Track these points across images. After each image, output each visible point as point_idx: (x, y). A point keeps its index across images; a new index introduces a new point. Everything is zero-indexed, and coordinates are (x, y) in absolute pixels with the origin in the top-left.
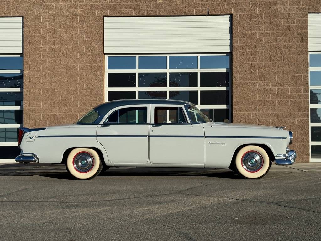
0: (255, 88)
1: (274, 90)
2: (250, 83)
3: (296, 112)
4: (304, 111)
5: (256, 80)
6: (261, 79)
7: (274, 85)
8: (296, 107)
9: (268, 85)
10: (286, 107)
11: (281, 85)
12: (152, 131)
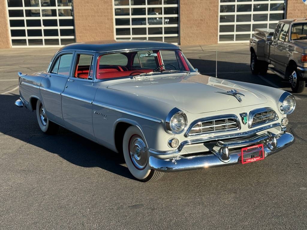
0: (85, 8)
1: (95, 9)
2: (82, 5)
3: (107, 21)
4: (111, 20)
5: (85, 3)
6: (88, 3)
7: (95, 6)
8: (106, 18)
9: (92, 6)
10: (102, 18)
11: (98, 6)
12: (67, 87)
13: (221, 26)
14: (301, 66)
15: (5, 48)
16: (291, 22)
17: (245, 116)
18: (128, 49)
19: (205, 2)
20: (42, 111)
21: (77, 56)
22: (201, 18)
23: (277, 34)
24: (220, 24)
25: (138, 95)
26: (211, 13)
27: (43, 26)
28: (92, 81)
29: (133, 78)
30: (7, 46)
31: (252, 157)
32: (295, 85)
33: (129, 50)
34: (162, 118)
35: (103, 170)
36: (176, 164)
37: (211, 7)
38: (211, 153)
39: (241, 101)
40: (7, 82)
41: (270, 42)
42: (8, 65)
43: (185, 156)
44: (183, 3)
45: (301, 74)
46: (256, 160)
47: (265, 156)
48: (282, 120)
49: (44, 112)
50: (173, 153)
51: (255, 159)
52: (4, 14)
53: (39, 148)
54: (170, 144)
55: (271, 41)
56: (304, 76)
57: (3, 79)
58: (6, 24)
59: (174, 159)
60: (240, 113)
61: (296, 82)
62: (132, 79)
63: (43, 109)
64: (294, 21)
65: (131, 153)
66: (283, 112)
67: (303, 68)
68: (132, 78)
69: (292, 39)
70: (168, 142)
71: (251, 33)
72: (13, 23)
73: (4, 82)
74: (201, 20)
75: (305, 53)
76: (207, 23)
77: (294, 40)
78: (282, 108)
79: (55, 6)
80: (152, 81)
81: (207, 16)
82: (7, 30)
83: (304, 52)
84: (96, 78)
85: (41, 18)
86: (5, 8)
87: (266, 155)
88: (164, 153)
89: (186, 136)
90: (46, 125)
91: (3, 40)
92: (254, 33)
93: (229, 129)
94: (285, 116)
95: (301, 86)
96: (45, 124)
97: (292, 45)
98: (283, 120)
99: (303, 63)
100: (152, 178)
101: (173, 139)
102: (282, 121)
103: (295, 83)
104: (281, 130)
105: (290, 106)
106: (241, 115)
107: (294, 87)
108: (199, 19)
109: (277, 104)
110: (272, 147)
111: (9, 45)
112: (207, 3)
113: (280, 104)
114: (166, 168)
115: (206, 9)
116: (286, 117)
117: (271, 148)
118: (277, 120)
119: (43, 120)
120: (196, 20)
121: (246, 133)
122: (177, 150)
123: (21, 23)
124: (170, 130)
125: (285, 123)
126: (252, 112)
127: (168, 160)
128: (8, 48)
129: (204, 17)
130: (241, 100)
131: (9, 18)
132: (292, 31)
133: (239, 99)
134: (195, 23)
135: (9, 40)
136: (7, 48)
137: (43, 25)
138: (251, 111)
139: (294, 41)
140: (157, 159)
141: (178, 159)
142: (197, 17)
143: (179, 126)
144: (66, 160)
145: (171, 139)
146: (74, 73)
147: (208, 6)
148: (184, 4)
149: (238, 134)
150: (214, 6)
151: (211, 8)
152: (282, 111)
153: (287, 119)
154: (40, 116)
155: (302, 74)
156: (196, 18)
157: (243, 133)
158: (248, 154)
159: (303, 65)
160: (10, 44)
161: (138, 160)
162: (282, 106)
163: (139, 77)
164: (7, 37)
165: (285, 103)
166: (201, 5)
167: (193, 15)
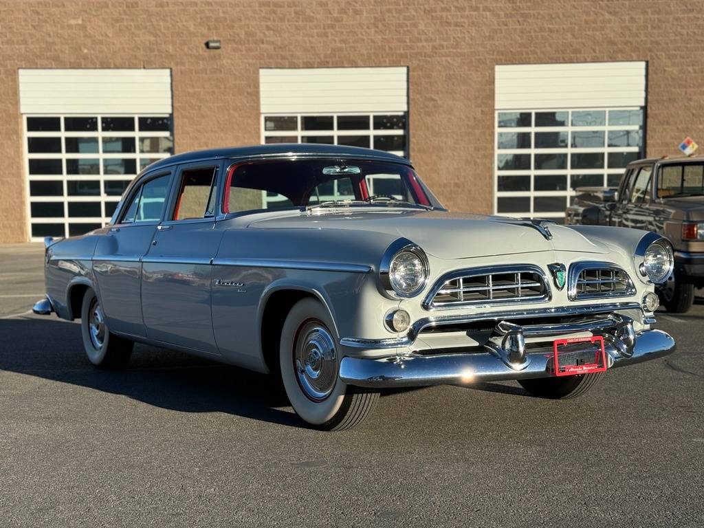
12: (154, 244)
13: (500, 199)
14: (683, 248)
15: (16, 242)
16: (656, 161)
17: (560, 271)
18: (295, 154)
19: (464, 147)
20: (96, 314)
21: (181, 174)
22: (456, 181)
23: (625, 191)
24: (498, 194)
25: (320, 229)
26: (478, 171)
27: (105, 195)
28: (212, 219)
29: (305, 210)
30: (19, 239)
31: (580, 363)
32: (672, 294)
33: (298, 156)
34: (372, 262)
35: (233, 416)
36: (403, 367)
37: (478, 158)
38: (486, 350)
39: (550, 237)
40: (16, 299)
41: (611, 205)
42: (21, 270)
43: (423, 354)
44: (416, 149)
45: (684, 268)
46: (589, 370)
47: (610, 366)
48: (645, 297)
49: (99, 317)
50: (398, 344)
51: (585, 368)
52: (19, 168)
53: (84, 387)
54: (390, 323)
55: (614, 201)
56: (690, 271)
57: (7, 294)
58: (22, 190)
59: (398, 358)
60: (549, 264)
61: (673, 288)
62: (304, 213)
63: (96, 312)
64: (663, 158)
65: (298, 362)
66: (647, 278)
67: (688, 252)
68: (303, 210)
69: (659, 196)
70: (385, 319)
71: (569, 193)
72: (37, 188)
73: (8, 299)
74: (457, 185)
75: (691, 220)
76: (470, 192)
77: (663, 197)
78: (643, 269)
79: (134, 151)
80: (348, 216)
81: (470, 177)
82: (22, 203)
83: (688, 217)
84: (223, 212)
85: (102, 178)
86: (22, 155)
87: (611, 363)
88: (376, 344)
89: (425, 307)
90: (101, 348)
91: (12, 225)
92: (573, 193)
93: (524, 298)
94: (652, 288)
95: (685, 295)
96: (100, 345)
97: (662, 209)
98: (647, 299)
99: (688, 241)
100: (346, 417)
101: (395, 312)
102: (645, 300)
103: (670, 289)
104: (642, 322)
105: (662, 263)
106: (551, 267)
107: (669, 300)
108: (452, 182)
109: (632, 259)
110: (625, 346)
111: (25, 236)
112: (468, 149)
113: (639, 259)
114: (380, 378)
115: (467, 162)
116: (653, 291)
117: (623, 348)
118: (634, 294)
119: (95, 337)
120: (445, 185)
121: (562, 309)
122: (405, 340)
123: (55, 188)
124: (391, 289)
125: (653, 305)
126: (574, 266)
127: (385, 360)
128: (22, 242)
129: (462, 180)
130: (551, 235)
131: (28, 178)
132: (659, 187)
133: (545, 234)
134: (443, 191)
135: (25, 223)
136: (19, 242)
137: (106, 192)
138: (572, 264)
139: (665, 200)
140: (359, 360)
141: (407, 359)
142: (446, 179)
143: (412, 277)
144: (145, 404)
145: (391, 312)
146: (172, 212)
147: (472, 156)
148: (419, 151)
149: (545, 310)
150: (485, 156)
151: (478, 160)
152: (644, 275)
153: (656, 297)
154: (89, 328)
155: (686, 266)
156: (445, 181)
157: (557, 309)
158: (569, 356)
159: (688, 246)
160: (27, 234)
161: (313, 379)
162: (642, 265)
163: (319, 209)
164: (22, 219)
165: (650, 260)
166: (455, 153)
167: (438, 174)
